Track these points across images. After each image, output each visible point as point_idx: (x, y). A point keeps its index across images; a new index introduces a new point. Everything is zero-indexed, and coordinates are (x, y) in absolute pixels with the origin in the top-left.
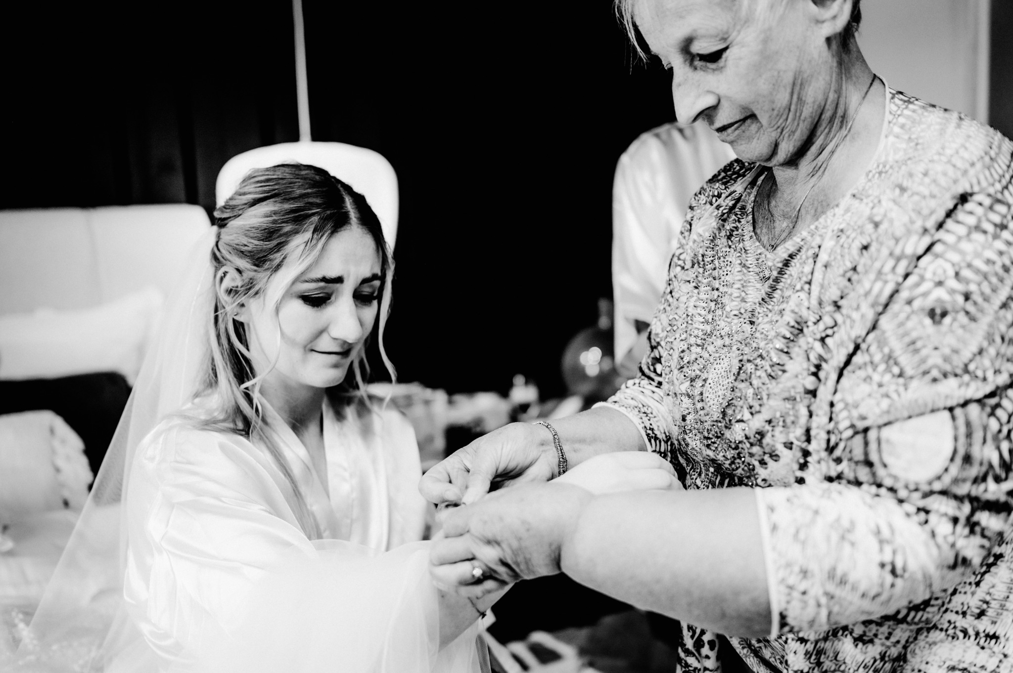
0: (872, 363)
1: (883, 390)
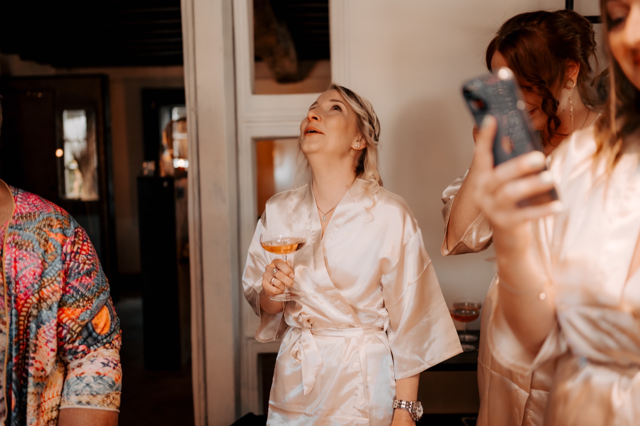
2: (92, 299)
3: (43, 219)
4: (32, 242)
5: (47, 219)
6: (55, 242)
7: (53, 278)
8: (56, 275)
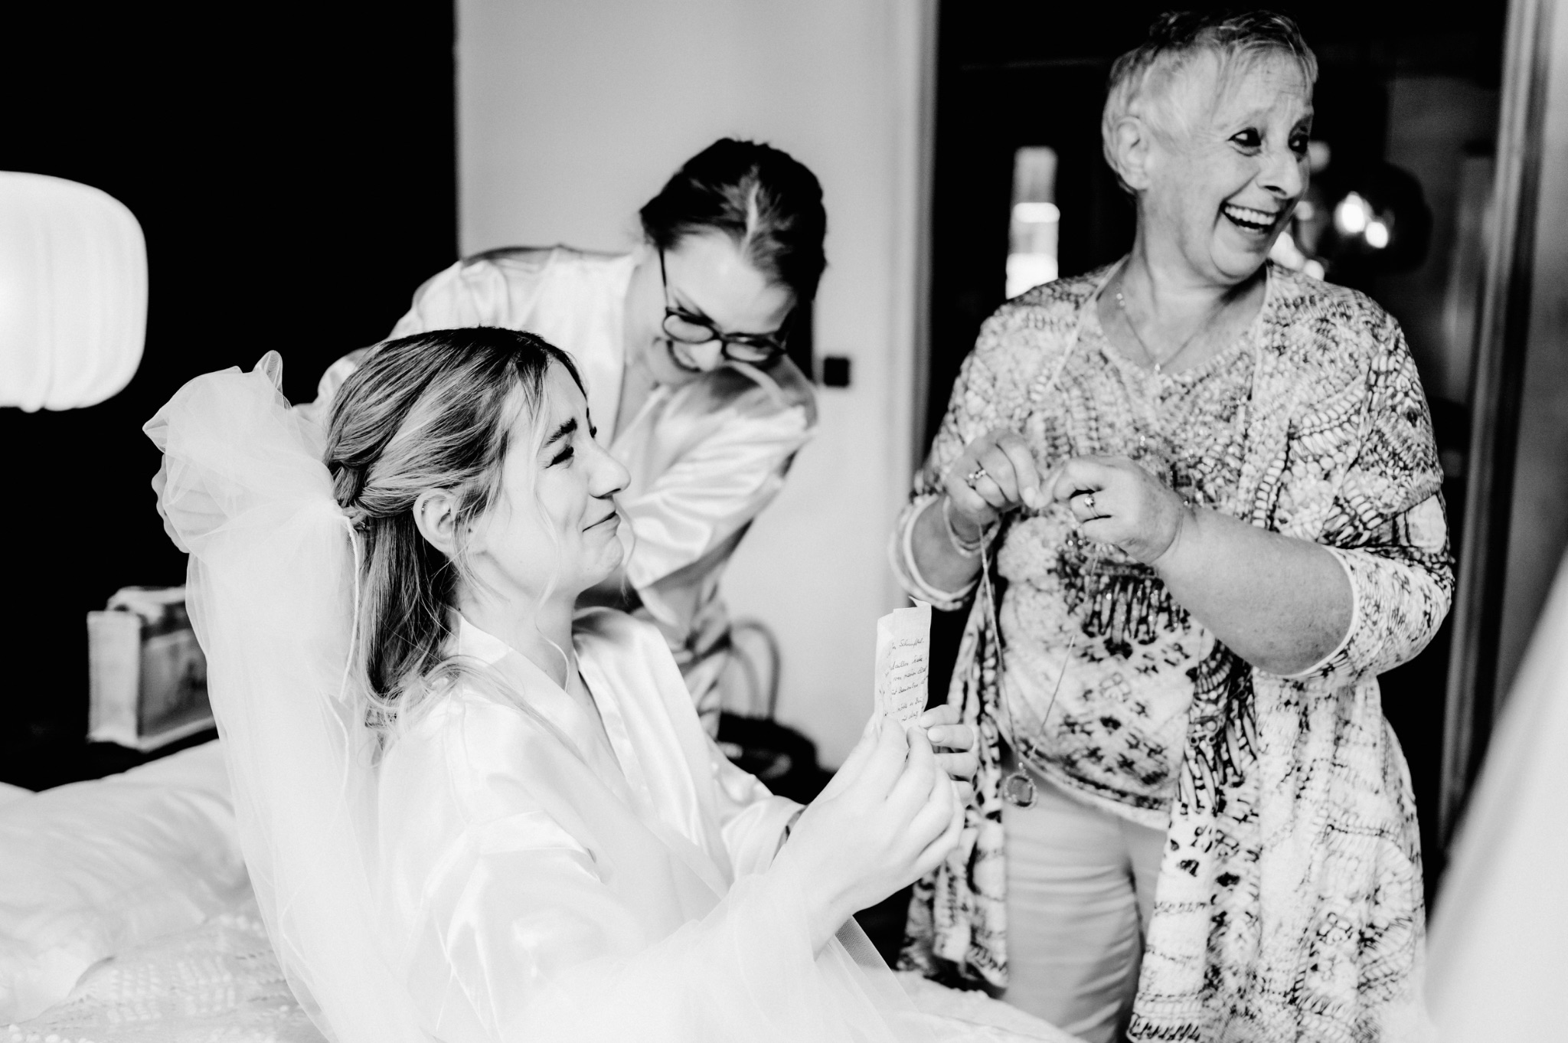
0: (1382, 460)
1: (1397, 481)
2: (1412, 469)
3: (1332, 305)
4: (1304, 345)
5: (1339, 305)
6: (1355, 347)
7: (1344, 418)
8: (1352, 411)
